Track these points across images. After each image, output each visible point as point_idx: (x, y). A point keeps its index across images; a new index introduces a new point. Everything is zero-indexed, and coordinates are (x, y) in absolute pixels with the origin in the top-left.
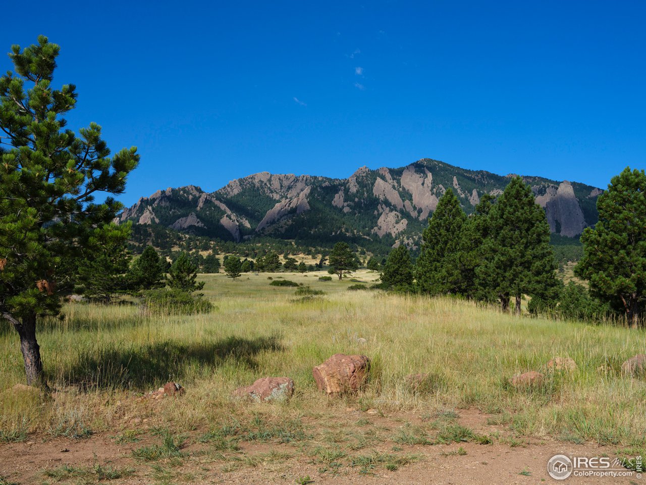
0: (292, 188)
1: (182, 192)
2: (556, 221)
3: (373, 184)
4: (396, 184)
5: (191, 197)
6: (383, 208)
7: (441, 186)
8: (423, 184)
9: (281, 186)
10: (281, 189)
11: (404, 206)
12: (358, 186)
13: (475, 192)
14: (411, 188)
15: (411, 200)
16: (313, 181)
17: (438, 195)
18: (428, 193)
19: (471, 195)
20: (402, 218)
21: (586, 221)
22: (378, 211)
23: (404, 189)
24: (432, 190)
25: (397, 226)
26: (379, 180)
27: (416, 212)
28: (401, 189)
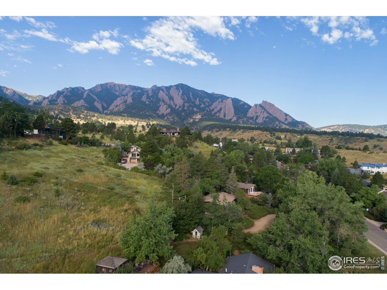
0: (124, 90)
1: (76, 89)
2: (225, 113)
3: (158, 93)
4: (168, 93)
5: (80, 92)
6: (161, 103)
7: (185, 96)
8: (178, 95)
9: (120, 89)
10: (119, 90)
11: (170, 103)
12: (152, 93)
13: (198, 99)
14: (173, 95)
15: (173, 100)
16: (133, 88)
17: (183, 99)
18: (180, 98)
19: (196, 100)
20: (169, 108)
21: (234, 114)
22: (160, 104)
23: (170, 96)
24: (181, 97)
25: (166, 111)
26: (161, 91)
27: (174, 106)
28: (169, 96)
